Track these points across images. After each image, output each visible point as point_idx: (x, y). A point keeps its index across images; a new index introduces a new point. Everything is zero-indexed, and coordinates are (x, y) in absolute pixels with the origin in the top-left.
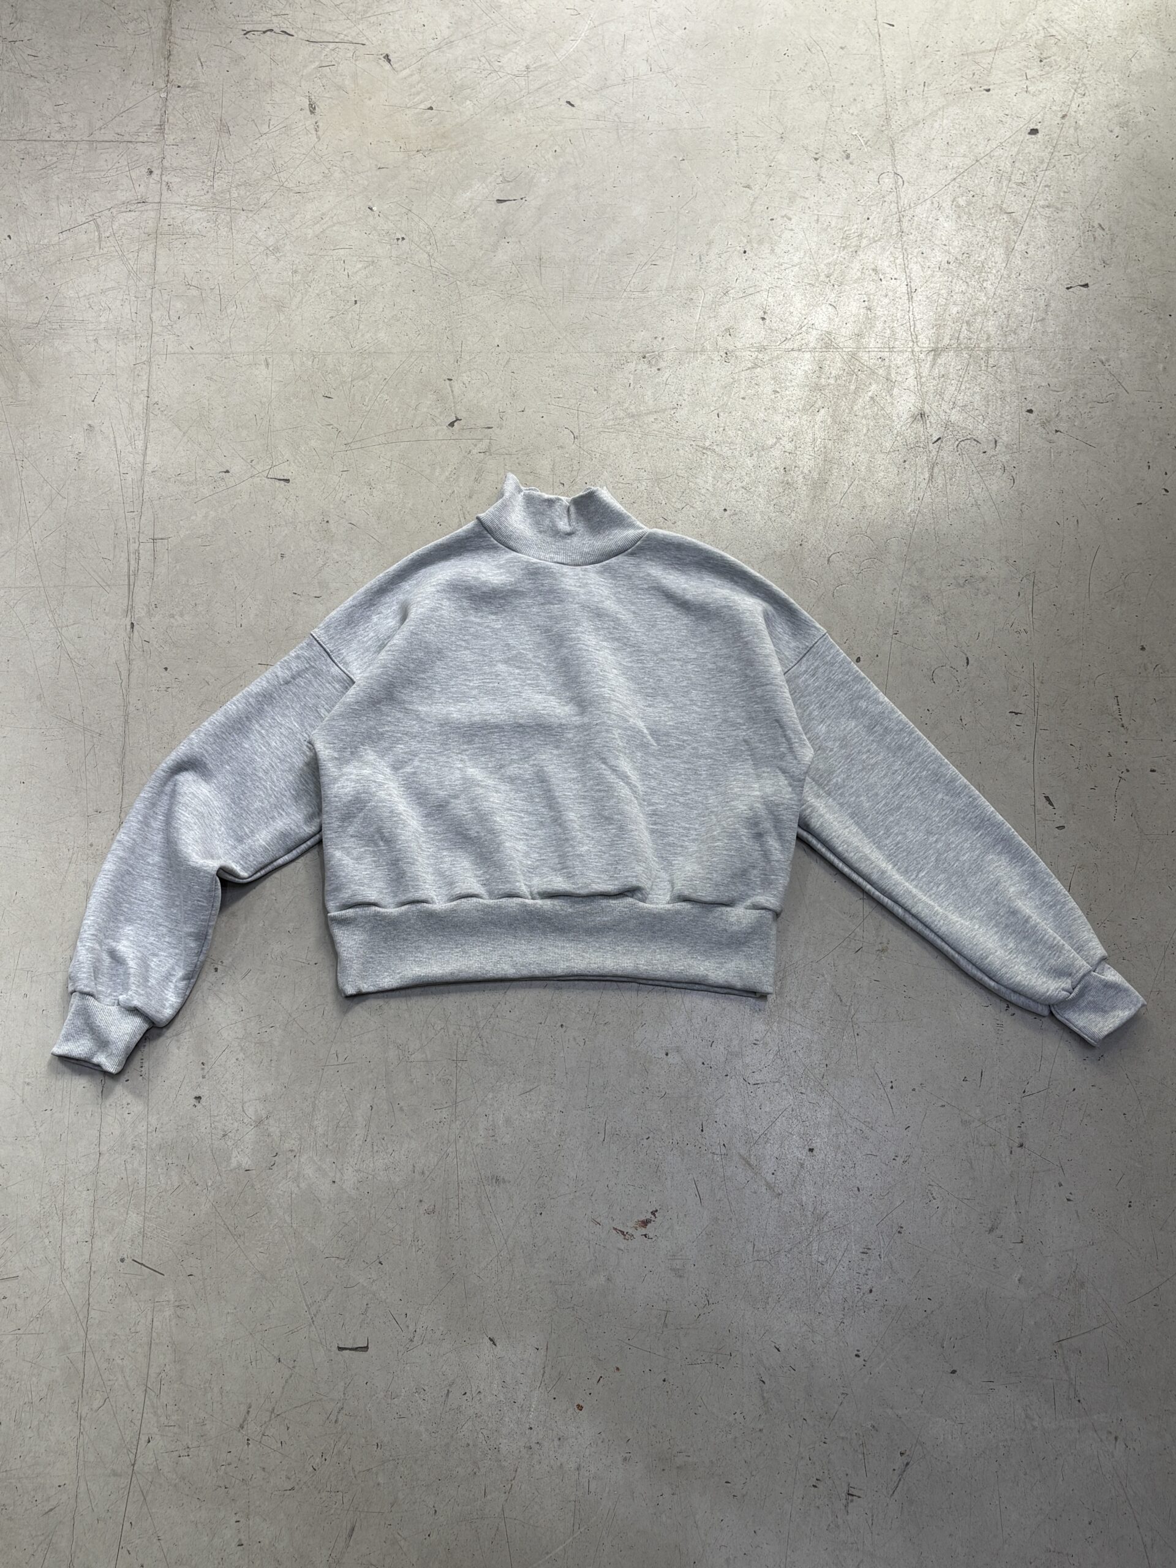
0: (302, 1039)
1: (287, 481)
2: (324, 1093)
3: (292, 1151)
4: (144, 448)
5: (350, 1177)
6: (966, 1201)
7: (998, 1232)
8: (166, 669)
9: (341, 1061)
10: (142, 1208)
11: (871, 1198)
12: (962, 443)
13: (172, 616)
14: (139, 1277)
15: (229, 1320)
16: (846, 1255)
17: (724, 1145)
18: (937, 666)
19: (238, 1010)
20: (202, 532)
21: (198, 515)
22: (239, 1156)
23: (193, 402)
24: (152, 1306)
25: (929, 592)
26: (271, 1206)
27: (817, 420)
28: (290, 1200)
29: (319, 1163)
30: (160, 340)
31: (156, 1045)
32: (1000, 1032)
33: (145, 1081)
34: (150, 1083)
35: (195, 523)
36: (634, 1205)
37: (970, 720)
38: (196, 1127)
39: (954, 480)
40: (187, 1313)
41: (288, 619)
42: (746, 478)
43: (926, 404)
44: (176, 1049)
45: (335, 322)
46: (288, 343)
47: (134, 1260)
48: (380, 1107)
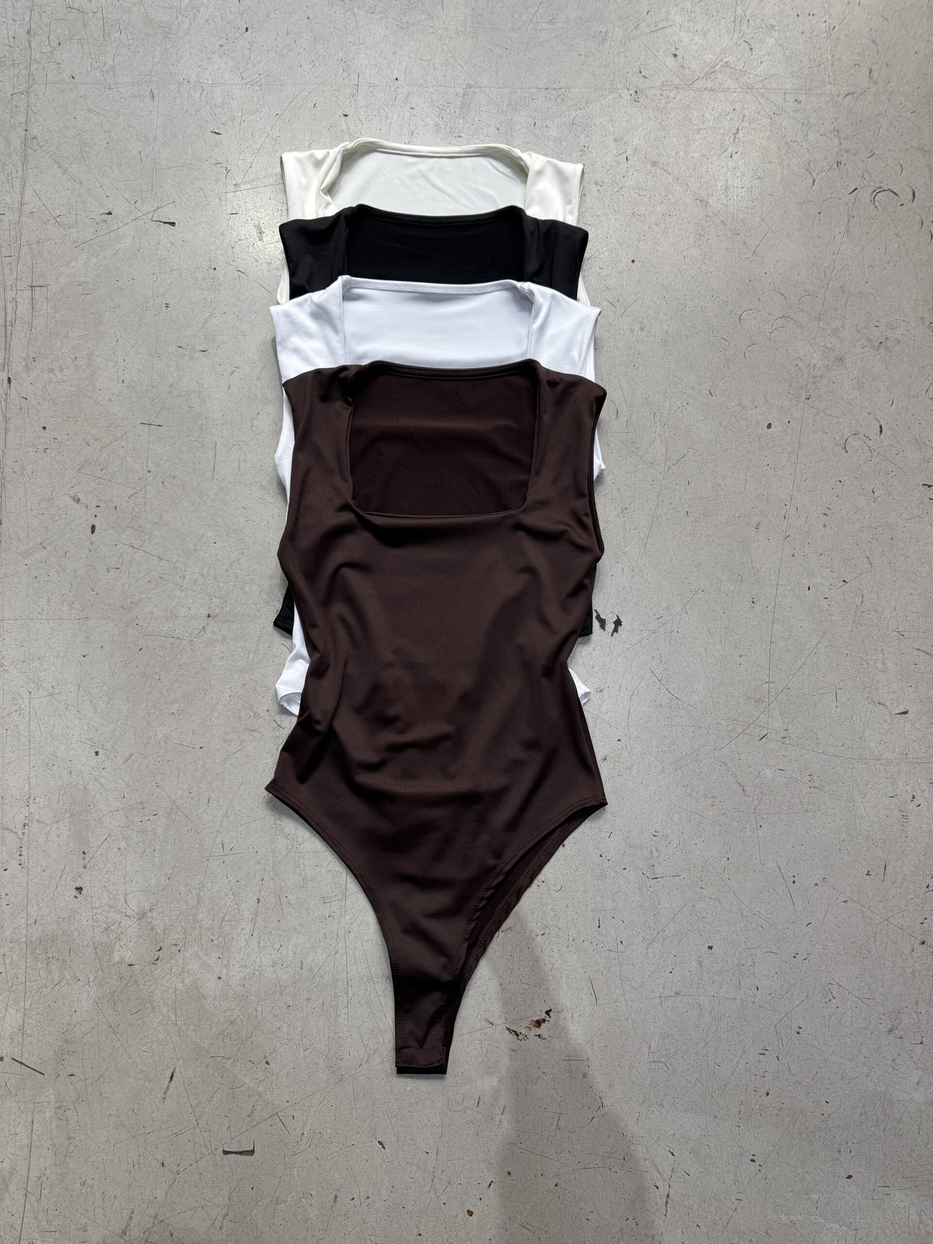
0: (186, 828)
1: (173, 224)
2: (209, 885)
3: (175, 945)
4: (20, 187)
5: (236, 973)
6: (867, 1000)
7: (897, 1033)
8: (44, 428)
9: (227, 851)
10: (22, 1004)
11: (769, 997)
12: (878, 194)
13: (52, 371)
14: (19, 1077)
15: (111, 1123)
16: (744, 1057)
17: (621, 942)
18: (849, 434)
19: (120, 797)
20: (83, 279)
21: (78, 259)
22: (121, 950)
23: (74, 137)
24: (32, 1106)
25: (843, 354)
26: (155, 1003)
27: (730, 165)
28: (174, 997)
29: (204, 958)
30: (40, 68)
31: (36, 833)
32: (905, 824)
33: (24, 870)
34: (29, 873)
35: (76, 269)
36: (528, 1004)
37: (882, 493)
38: (77, 920)
39: (870, 235)
40: (68, 1115)
41: (172, 375)
42: (656, 228)
43: (843, 153)
44: (56, 837)
45: (225, 50)
46: (175, 74)
47: (12, 1059)
48: (267, 900)
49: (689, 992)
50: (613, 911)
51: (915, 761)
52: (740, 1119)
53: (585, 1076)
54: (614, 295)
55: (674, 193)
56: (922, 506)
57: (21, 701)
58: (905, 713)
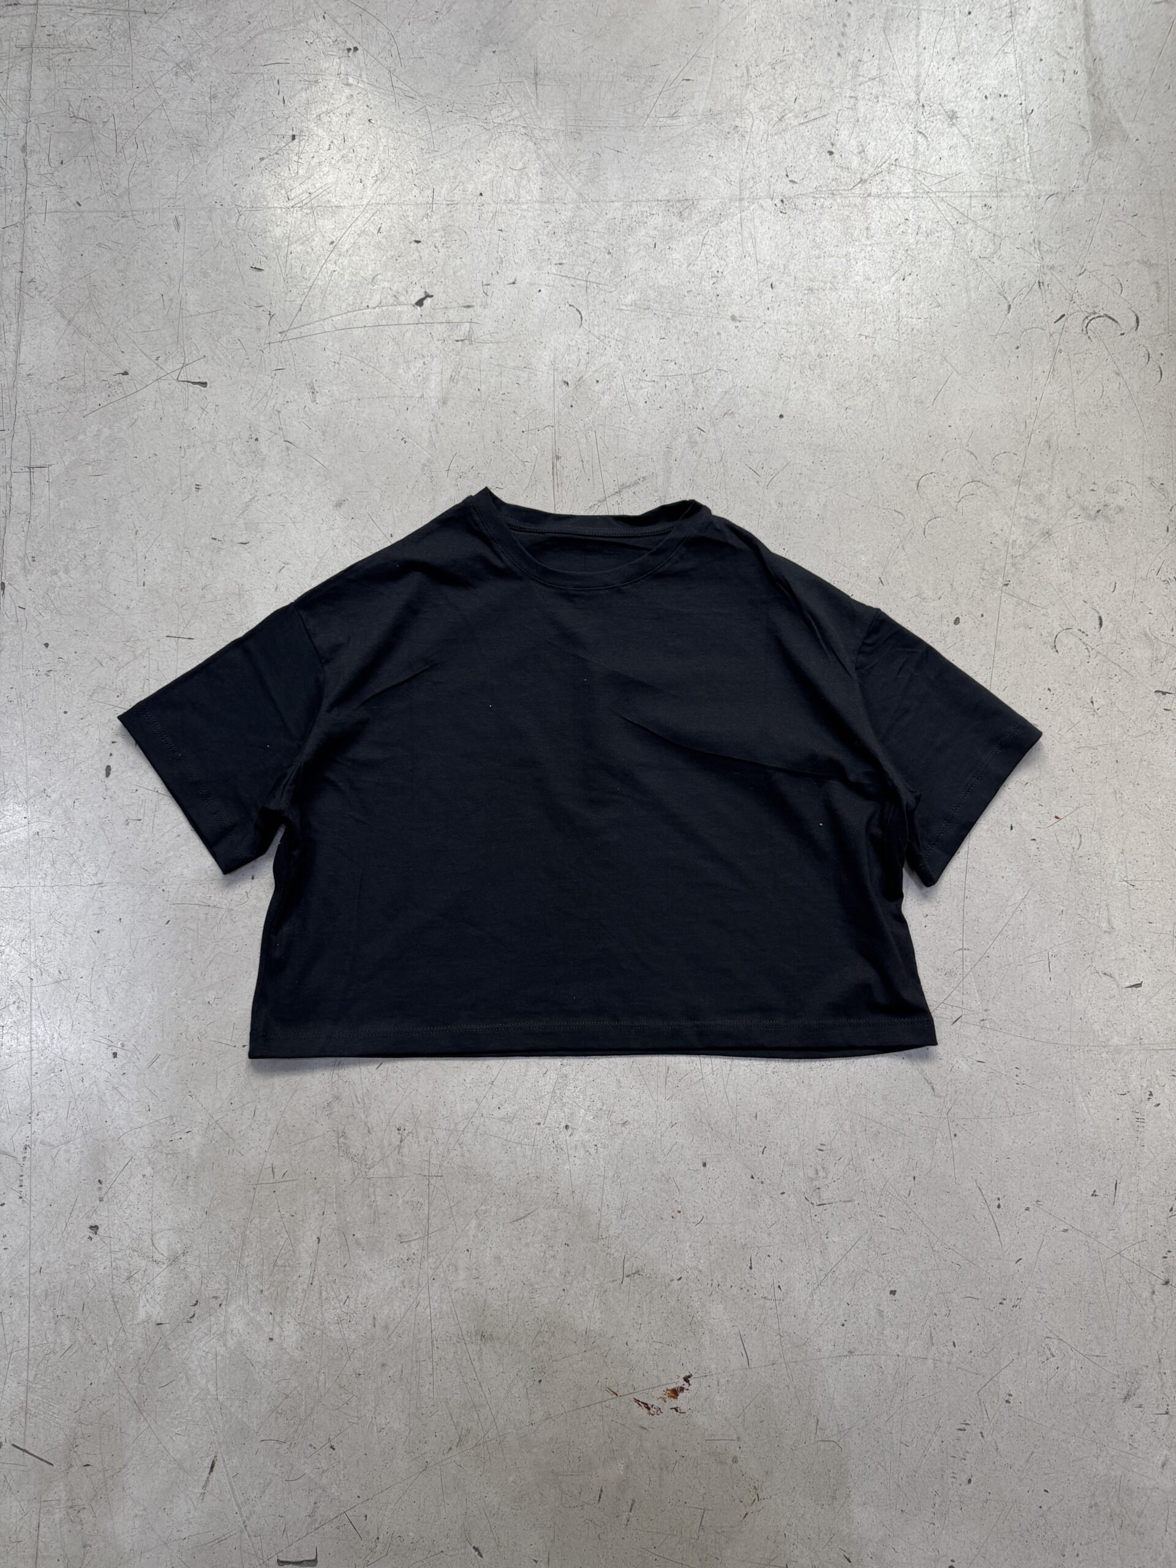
0: (227, 1149)
1: (204, 384)
2: (257, 1221)
3: (216, 1298)
5: (291, 1333)
6: (1094, 1359)
7: (1135, 1400)
8: (47, 645)
9: (278, 1177)
10: (24, 1375)
11: (970, 1356)
12: (1092, 322)
13: (55, 572)
14: (22, 1468)
15: (136, 1527)
16: (938, 1433)
17: (779, 1287)
18: (1060, 629)
19: (144, 1110)
20: (92, 456)
21: (88, 434)
22: (147, 1304)
23: (81, 278)
24: (38, 1506)
25: (1050, 526)
26: (190, 1373)
27: (902, 291)
28: (214, 1366)
29: (251, 1314)
30: (37, 193)
31: (40, 1157)
32: (1141, 1129)
33: (25, 1205)
34: (33, 1208)
35: (84, 444)
36: (661, 1369)
37: (1103, 703)
38: (92, 1267)
39: (1082, 373)
40: (83, 1516)
41: (205, 575)
42: (809, 373)
43: (1045, 268)
44: (65, 1163)
45: (266, 165)
46: (205, 196)
47: (13, 1445)
48: (329, 1239)
49: (867, 1350)
50: (768, 1248)
51: (1152, 1047)
52: (934, 1514)
53: (735, 1460)
54: (757, 461)
55: (831, 328)
56: (1154, 718)
57: (21, 991)
58: (1139, 985)
